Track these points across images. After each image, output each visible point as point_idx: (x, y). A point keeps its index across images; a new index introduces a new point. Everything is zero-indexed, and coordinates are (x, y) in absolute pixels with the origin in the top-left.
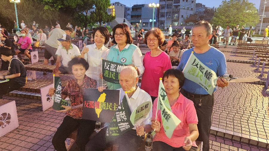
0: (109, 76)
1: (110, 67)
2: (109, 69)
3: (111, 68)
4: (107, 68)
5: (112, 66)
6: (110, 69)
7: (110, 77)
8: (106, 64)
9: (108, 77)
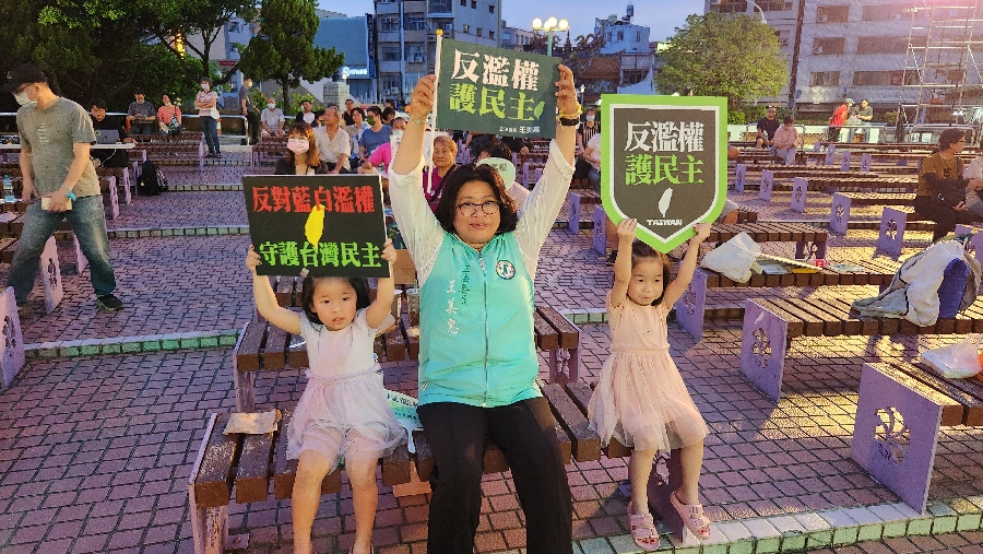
0: (477, 105)
1: (479, 71)
2: (475, 78)
3: (485, 74)
4: (469, 73)
5: (492, 63)
6: (481, 78)
7: (483, 110)
8: (462, 57)
9: (473, 111)
